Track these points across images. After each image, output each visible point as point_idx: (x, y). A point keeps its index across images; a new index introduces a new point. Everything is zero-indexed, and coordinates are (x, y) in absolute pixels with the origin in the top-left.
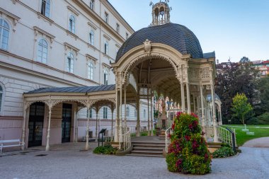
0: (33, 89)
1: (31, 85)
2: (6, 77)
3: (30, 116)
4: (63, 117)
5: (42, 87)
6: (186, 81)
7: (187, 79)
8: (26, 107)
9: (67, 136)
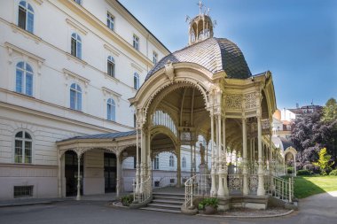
0: (66, 138)
1: (64, 133)
2: (34, 124)
3: (66, 166)
4: (105, 167)
5: (77, 135)
6: (219, 112)
7: (219, 109)
8: (60, 156)
9: (112, 186)
